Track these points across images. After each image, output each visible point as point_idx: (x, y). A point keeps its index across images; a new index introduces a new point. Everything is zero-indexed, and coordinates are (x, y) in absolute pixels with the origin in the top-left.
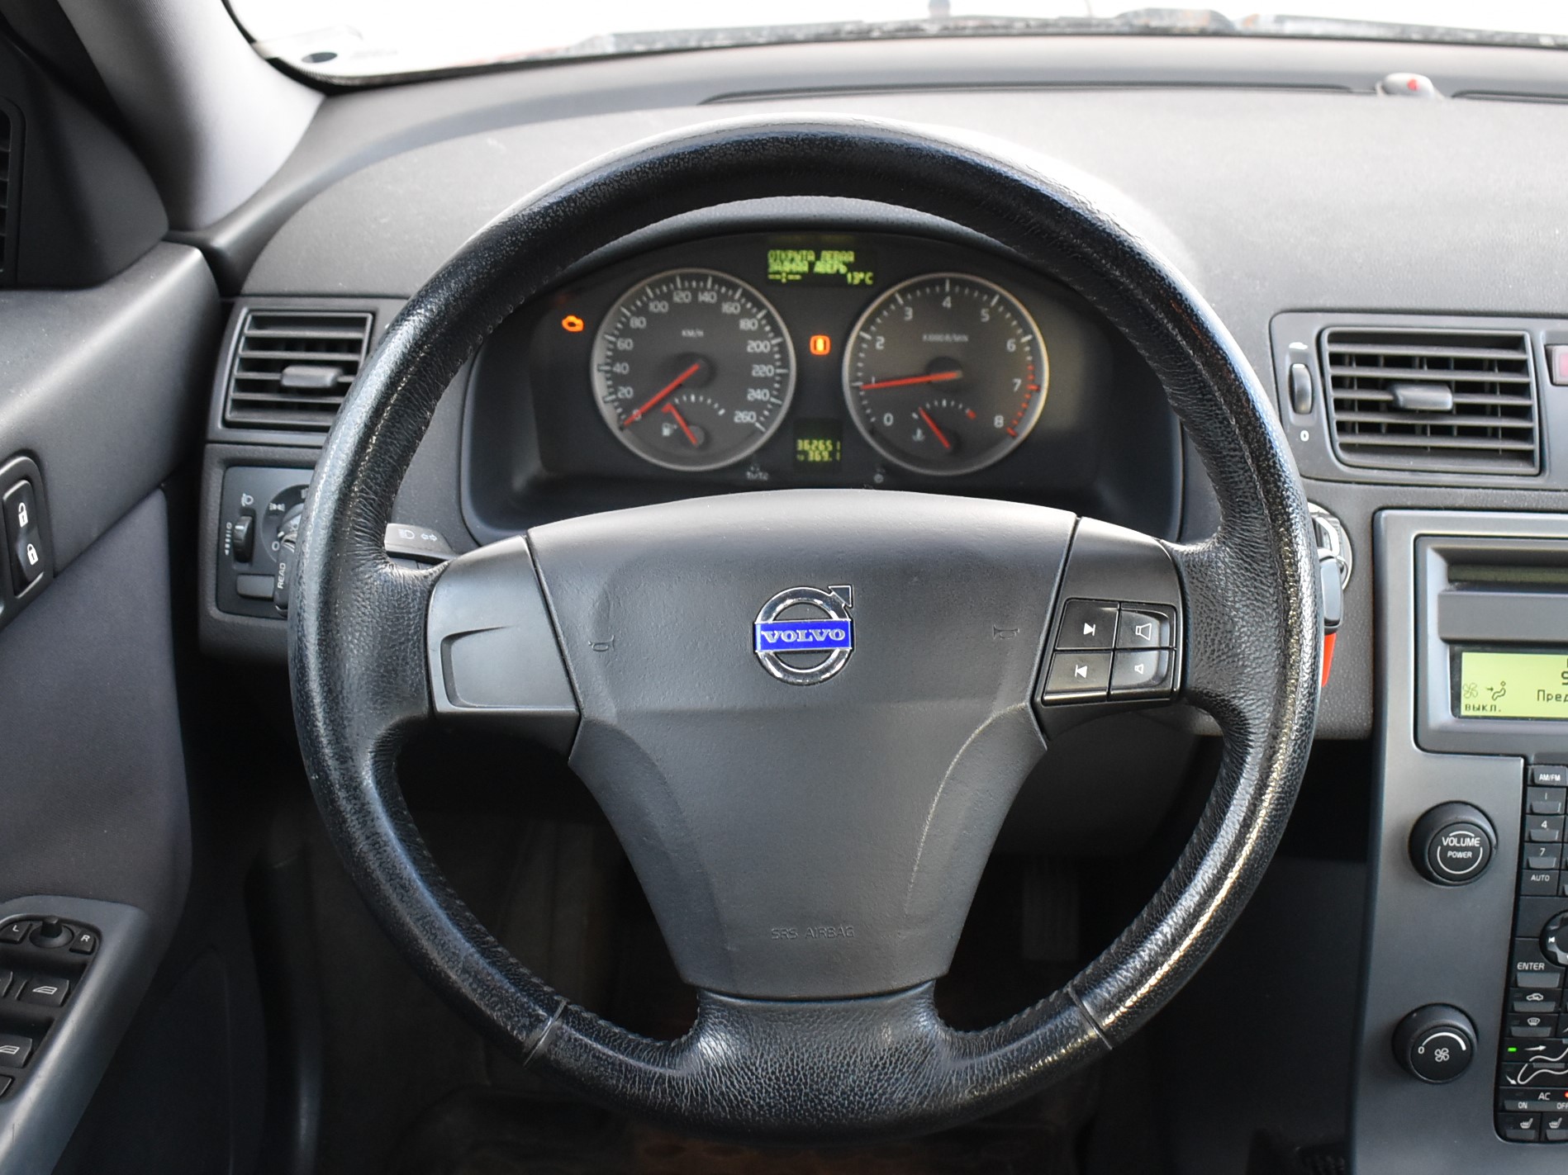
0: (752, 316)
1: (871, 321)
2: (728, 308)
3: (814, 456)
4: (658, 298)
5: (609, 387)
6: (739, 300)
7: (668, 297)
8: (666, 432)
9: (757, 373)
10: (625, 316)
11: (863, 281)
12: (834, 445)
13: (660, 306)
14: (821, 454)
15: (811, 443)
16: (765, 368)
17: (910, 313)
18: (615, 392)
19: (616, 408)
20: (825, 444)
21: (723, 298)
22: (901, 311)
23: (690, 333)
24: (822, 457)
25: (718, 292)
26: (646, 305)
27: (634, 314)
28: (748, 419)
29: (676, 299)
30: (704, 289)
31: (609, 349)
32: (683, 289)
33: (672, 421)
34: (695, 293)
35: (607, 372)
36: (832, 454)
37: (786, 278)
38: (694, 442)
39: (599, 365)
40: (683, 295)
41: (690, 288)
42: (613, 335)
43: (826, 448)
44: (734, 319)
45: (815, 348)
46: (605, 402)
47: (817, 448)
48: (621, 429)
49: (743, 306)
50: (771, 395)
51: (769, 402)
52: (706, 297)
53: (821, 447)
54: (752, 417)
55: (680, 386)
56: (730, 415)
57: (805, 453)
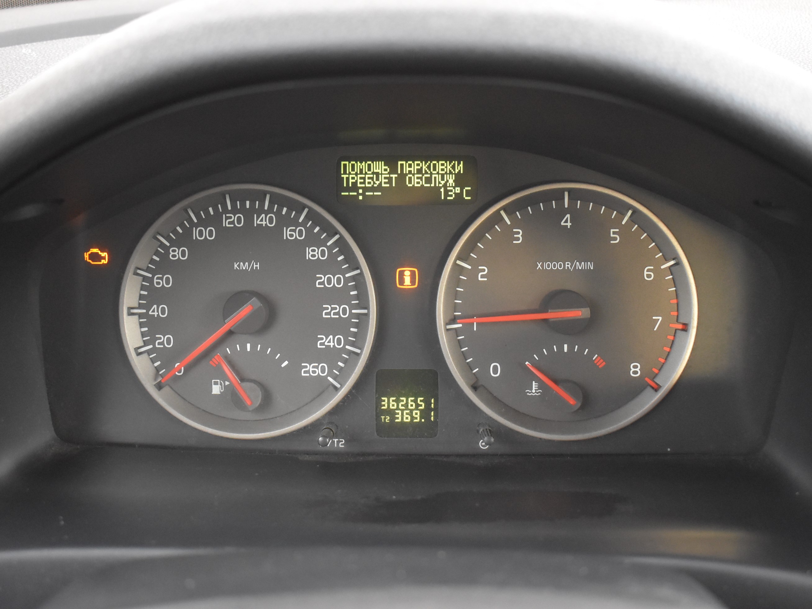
0: (320, 243)
1: (470, 246)
2: (289, 233)
3: (405, 418)
4: (202, 223)
5: (143, 334)
6: (304, 224)
7: (215, 221)
8: (216, 390)
9: (329, 314)
10: (162, 245)
11: (459, 196)
12: (428, 404)
13: (206, 233)
14: (411, 414)
15: (398, 401)
16: (339, 309)
17: (519, 234)
18: (152, 341)
19: (153, 361)
20: (415, 401)
21: (284, 222)
22: (509, 233)
23: (244, 266)
24: (413, 418)
25: (278, 214)
26: (188, 232)
27: (173, 243)
28: (318, 371)
29: (226, 224)
30: (261, 211)
31: (143, 288)
32: (234, 211)
33: (224, 377)
34: (249, 215)
35: (140, 316)
36: (425, 414)
37: (363, 194)
38: (248, 402)
39: (130, 308)
40: (234, 218)
41: (243, 210)
42: (148, 270)
43: (418, 405)
44: (300, 246)
45: (402, 282)
46: (139, 354)
47: (406, 405)
48: (159, 387)
49: (309, 231)
50: (347, 342)
51: (344, 350)
52: (262, 221)
53: (411, 405)
54: (323, 371)
55: (230, 333)
56: (296, 367)
57: (391, 413)
